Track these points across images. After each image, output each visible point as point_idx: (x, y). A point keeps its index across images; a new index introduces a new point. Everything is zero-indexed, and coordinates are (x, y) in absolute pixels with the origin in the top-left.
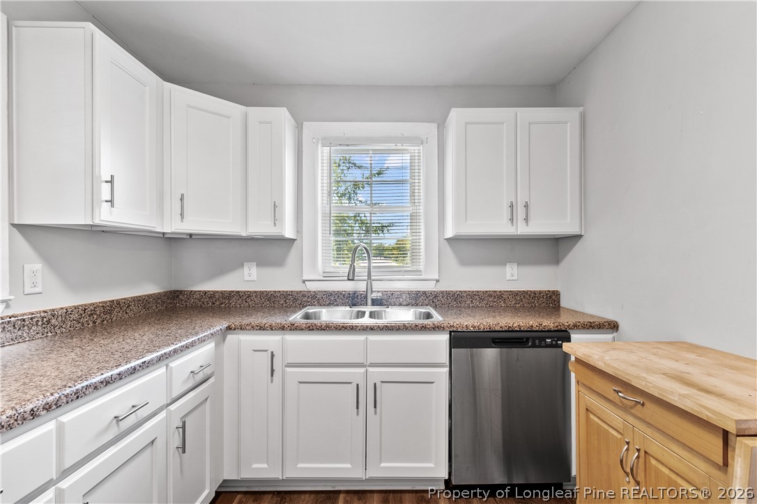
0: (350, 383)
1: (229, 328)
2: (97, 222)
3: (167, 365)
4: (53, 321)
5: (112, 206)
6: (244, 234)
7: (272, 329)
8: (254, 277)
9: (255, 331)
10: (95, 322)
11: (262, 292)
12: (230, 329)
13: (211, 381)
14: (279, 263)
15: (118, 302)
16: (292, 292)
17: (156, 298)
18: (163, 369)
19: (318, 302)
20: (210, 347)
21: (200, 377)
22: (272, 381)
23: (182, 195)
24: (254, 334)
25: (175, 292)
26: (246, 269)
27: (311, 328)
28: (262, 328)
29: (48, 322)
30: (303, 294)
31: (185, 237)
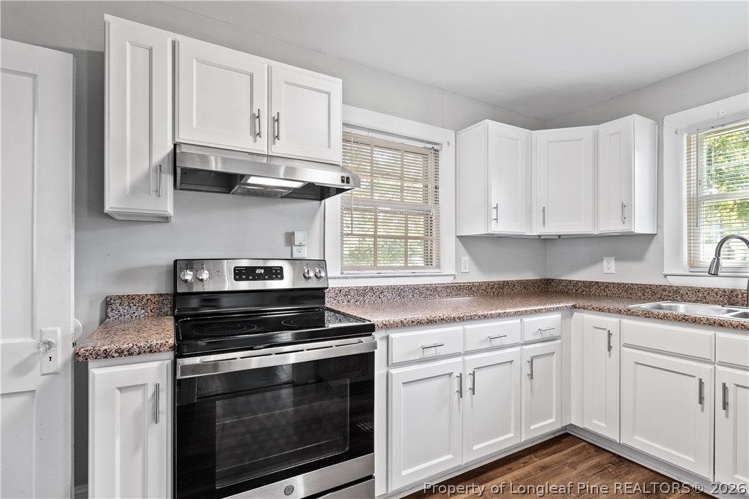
0: (694, 377)
1: (574, 307)
2: (490, 232)
3: (521, 320)
4: (473, 288)
5: (497, 222)
6: (596, 233)
7: (609, 312)
8: (613, 270)
9: (595, 312)
10: (494, 293)
11: (619, 284)
12: (576, 308)
13: (558, 342)
14: (639, 257)
15: (508, 282)
16: (650, 285)
17: (534, 282)
18: (519, 321)
19: (682, 298)
20: (557, 316)
21: (547, 335)
22: (610, 356)
23: (544, 208)
24: (595, 314)
25: (548, 280)
26: (605, 264)
27: (647, 315)
28: (600, 310)
29: (471, 288)
30: (663, 288)
31: (555, 237)
